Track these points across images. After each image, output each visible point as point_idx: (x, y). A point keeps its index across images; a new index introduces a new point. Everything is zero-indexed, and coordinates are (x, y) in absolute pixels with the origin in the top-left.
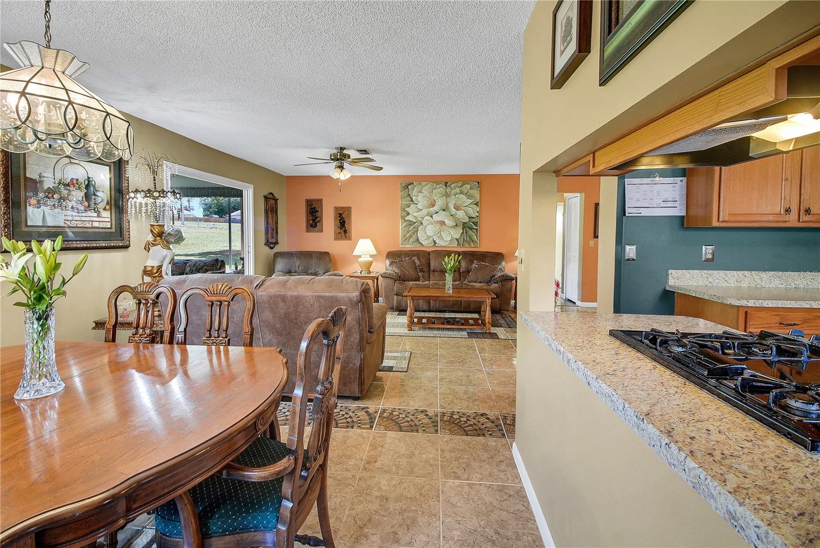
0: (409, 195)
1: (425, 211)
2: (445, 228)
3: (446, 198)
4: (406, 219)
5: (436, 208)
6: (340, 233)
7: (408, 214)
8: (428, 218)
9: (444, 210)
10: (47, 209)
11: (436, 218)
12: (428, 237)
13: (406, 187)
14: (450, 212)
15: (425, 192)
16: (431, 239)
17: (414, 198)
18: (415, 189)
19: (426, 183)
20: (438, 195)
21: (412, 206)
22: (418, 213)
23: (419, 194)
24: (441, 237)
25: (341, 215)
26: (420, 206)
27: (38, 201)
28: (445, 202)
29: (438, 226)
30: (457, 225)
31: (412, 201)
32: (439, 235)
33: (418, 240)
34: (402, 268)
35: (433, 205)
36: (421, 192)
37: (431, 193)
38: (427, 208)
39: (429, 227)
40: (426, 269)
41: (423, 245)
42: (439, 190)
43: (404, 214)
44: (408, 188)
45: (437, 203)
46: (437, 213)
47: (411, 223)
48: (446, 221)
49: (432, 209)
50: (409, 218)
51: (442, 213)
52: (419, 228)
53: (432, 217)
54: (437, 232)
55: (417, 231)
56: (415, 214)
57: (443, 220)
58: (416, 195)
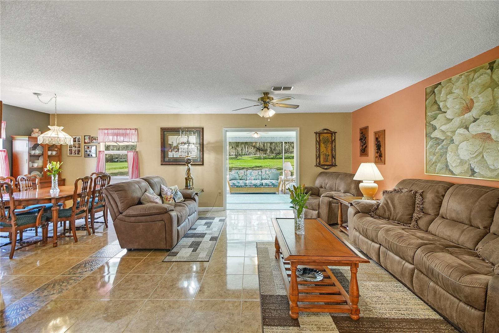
0: (436, 102)
1: (457, 121)
2: (491, 145)
3: (493, 90)
4: (432, 136)
5: (474, 113)
6: (377, 157)
7: (435, 129)
8: (462, 131)
9: (488, 113)
10: (174, 152)
11: (475, 129)
12: (462, 162)
13: (432, 92)
15: (457, 91)
16: (466, 166)
17: (441, 105)
18: (443, 92)
19: (458, 76)
20: (478, 90)
21: (440, 116)
22: (448, 126)
23: (448, 97)
25: (377, 139)
26: (449, 115)
27: (171, 150)
28: (491, 98)
29: (478, 142)
31: (439, 109)
32: (479, 158)
33: (447, 166)
34: (389, 202)
35: (468, 109)
36: (451, 93)
37: (465, 90)
38: (459, 115)
39: (464, 145)
40: (431, 211)
41: (454, 174)
42: (478, 81)
43: (429, 129)
44: (434, 92)
45: (476, 104)
46: (475, 120)
47: (438, 141)
48: (493, 133)
49: (467, 115)
50: (436, 134)
51: (485, 119)
52: (449, 149)
53: (467, 128)
54: (476, 154)
55: (446, 152)
56: (443, 128)
57: (486, 132)
58: (445, 99)
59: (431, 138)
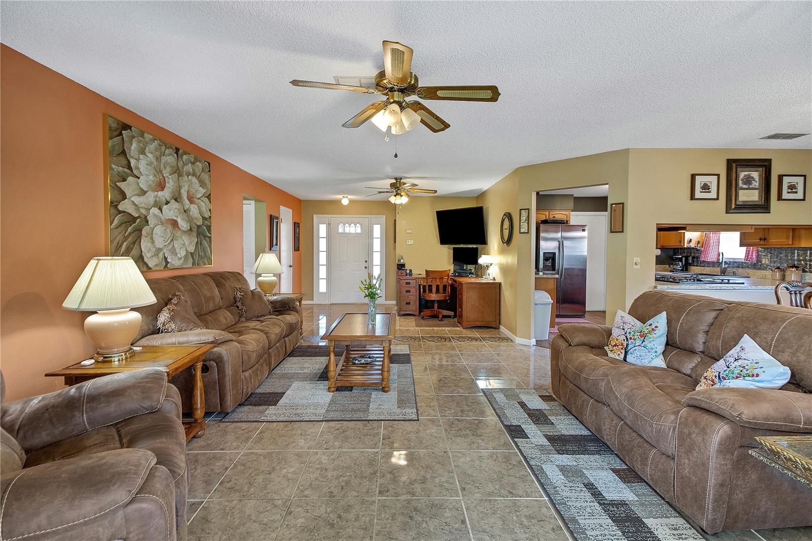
0: (124, 152)
1: (150, 197)
2: (179, 234)
3: (178, 178)
4: (121, 207)
5: (166, 193)
7: (124, 196)
8: (155, 211)
9: (176, 200)
11: (167, 212)
12: (157, 252)
13: (117, 133)
14: (183, 205)
15: (150, 155)
16: (161, 255)
17: (133, 163)
18: (134, 143)
19: (149, 136)
20: (168, 169)
21: (130, 179)
22: (141, 199)
23: (140, 156)
24: (174, 252)
26: (143, 183)
28: (178, 185)
29: (169, 228)
30: (191, 230)
31: (130, 168)
32: (171, 246)
33: (142, 257)
35: (162, 187)
36: (143, 153)
37: (158, 160)
38: (153, 191)
39: (157, 230)
41: (151, 268)
42: (169, 160)
43: (117, 194)
44: (121, 134)
45: (167, 185)
46: (167, 203)
47: (129, 219)
48: (179, 221)
49: (160, 194)
50: (124, 206)
51: (174, 205)
52: (144, 232)
53: (160, 209)
54: (169, 241)
55: (139, 237)
56: (136, 199)
57: (175, 218)
58: (136, 157)
59: (120, 212)
